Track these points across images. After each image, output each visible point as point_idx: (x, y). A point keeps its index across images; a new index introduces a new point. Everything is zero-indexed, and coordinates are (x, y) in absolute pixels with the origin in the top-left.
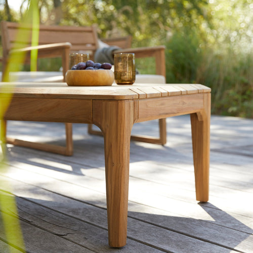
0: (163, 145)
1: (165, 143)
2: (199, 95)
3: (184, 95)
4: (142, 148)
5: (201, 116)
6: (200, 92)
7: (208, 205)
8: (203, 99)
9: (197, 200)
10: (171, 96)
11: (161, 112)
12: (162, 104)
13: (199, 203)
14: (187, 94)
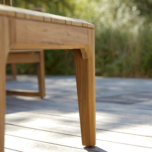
0: (42, 98)
1: (45, 95)
2: (84, 29)
3: (69, 25)
4: (23, 100)
5: (86, 53)
6: (84, 26)
7: (95, 150)
8: (88, 34)
9: (83, 144)
10: (54, 23)
11: (45, 40)
12: (45, 31)
13: (85, 148)
14: (72, 25)
